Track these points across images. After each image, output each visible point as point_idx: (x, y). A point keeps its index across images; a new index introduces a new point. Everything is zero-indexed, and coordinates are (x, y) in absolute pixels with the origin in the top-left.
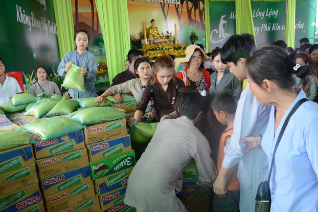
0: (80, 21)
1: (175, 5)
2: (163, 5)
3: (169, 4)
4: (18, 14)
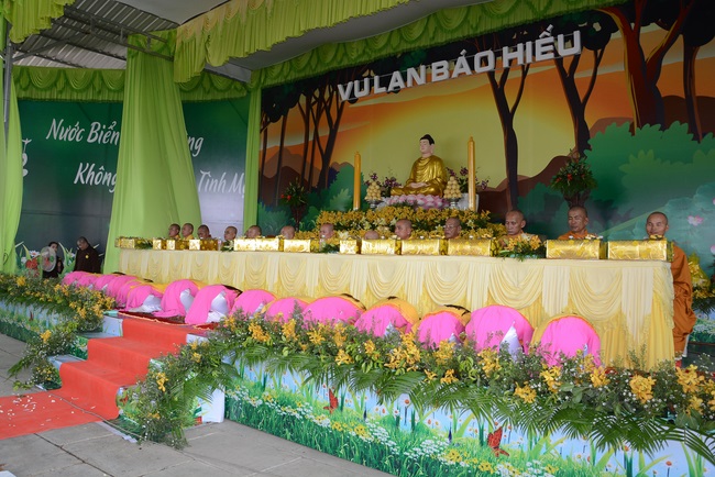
0: (284, 165)
1: (559, 61)
2: (498, 78)
3: (525, 69)
4: (80, 174)
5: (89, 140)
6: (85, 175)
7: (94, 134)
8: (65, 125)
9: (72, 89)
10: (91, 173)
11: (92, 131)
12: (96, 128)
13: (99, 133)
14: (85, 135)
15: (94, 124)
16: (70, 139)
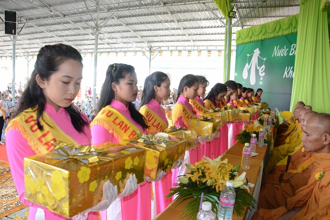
4: (286, 73)
5: (290, 54)
6: (288, 73)
7: (293, 51)
8: (280, 49)
9: (283, 29)
10: (291, 72)
11: (292, 50)
12: (293, 47)
13: (295, 49)
14: (288, 52)
15: (293, 45)
16: (282, 55)
